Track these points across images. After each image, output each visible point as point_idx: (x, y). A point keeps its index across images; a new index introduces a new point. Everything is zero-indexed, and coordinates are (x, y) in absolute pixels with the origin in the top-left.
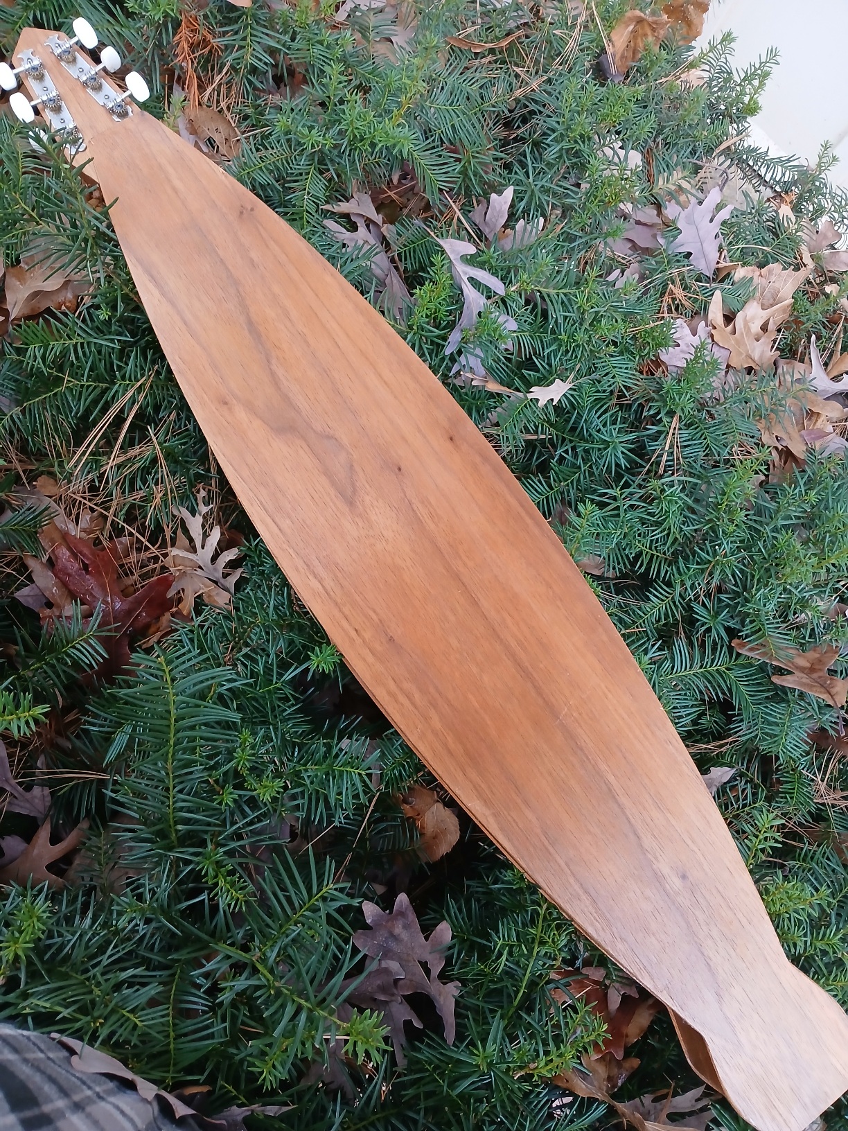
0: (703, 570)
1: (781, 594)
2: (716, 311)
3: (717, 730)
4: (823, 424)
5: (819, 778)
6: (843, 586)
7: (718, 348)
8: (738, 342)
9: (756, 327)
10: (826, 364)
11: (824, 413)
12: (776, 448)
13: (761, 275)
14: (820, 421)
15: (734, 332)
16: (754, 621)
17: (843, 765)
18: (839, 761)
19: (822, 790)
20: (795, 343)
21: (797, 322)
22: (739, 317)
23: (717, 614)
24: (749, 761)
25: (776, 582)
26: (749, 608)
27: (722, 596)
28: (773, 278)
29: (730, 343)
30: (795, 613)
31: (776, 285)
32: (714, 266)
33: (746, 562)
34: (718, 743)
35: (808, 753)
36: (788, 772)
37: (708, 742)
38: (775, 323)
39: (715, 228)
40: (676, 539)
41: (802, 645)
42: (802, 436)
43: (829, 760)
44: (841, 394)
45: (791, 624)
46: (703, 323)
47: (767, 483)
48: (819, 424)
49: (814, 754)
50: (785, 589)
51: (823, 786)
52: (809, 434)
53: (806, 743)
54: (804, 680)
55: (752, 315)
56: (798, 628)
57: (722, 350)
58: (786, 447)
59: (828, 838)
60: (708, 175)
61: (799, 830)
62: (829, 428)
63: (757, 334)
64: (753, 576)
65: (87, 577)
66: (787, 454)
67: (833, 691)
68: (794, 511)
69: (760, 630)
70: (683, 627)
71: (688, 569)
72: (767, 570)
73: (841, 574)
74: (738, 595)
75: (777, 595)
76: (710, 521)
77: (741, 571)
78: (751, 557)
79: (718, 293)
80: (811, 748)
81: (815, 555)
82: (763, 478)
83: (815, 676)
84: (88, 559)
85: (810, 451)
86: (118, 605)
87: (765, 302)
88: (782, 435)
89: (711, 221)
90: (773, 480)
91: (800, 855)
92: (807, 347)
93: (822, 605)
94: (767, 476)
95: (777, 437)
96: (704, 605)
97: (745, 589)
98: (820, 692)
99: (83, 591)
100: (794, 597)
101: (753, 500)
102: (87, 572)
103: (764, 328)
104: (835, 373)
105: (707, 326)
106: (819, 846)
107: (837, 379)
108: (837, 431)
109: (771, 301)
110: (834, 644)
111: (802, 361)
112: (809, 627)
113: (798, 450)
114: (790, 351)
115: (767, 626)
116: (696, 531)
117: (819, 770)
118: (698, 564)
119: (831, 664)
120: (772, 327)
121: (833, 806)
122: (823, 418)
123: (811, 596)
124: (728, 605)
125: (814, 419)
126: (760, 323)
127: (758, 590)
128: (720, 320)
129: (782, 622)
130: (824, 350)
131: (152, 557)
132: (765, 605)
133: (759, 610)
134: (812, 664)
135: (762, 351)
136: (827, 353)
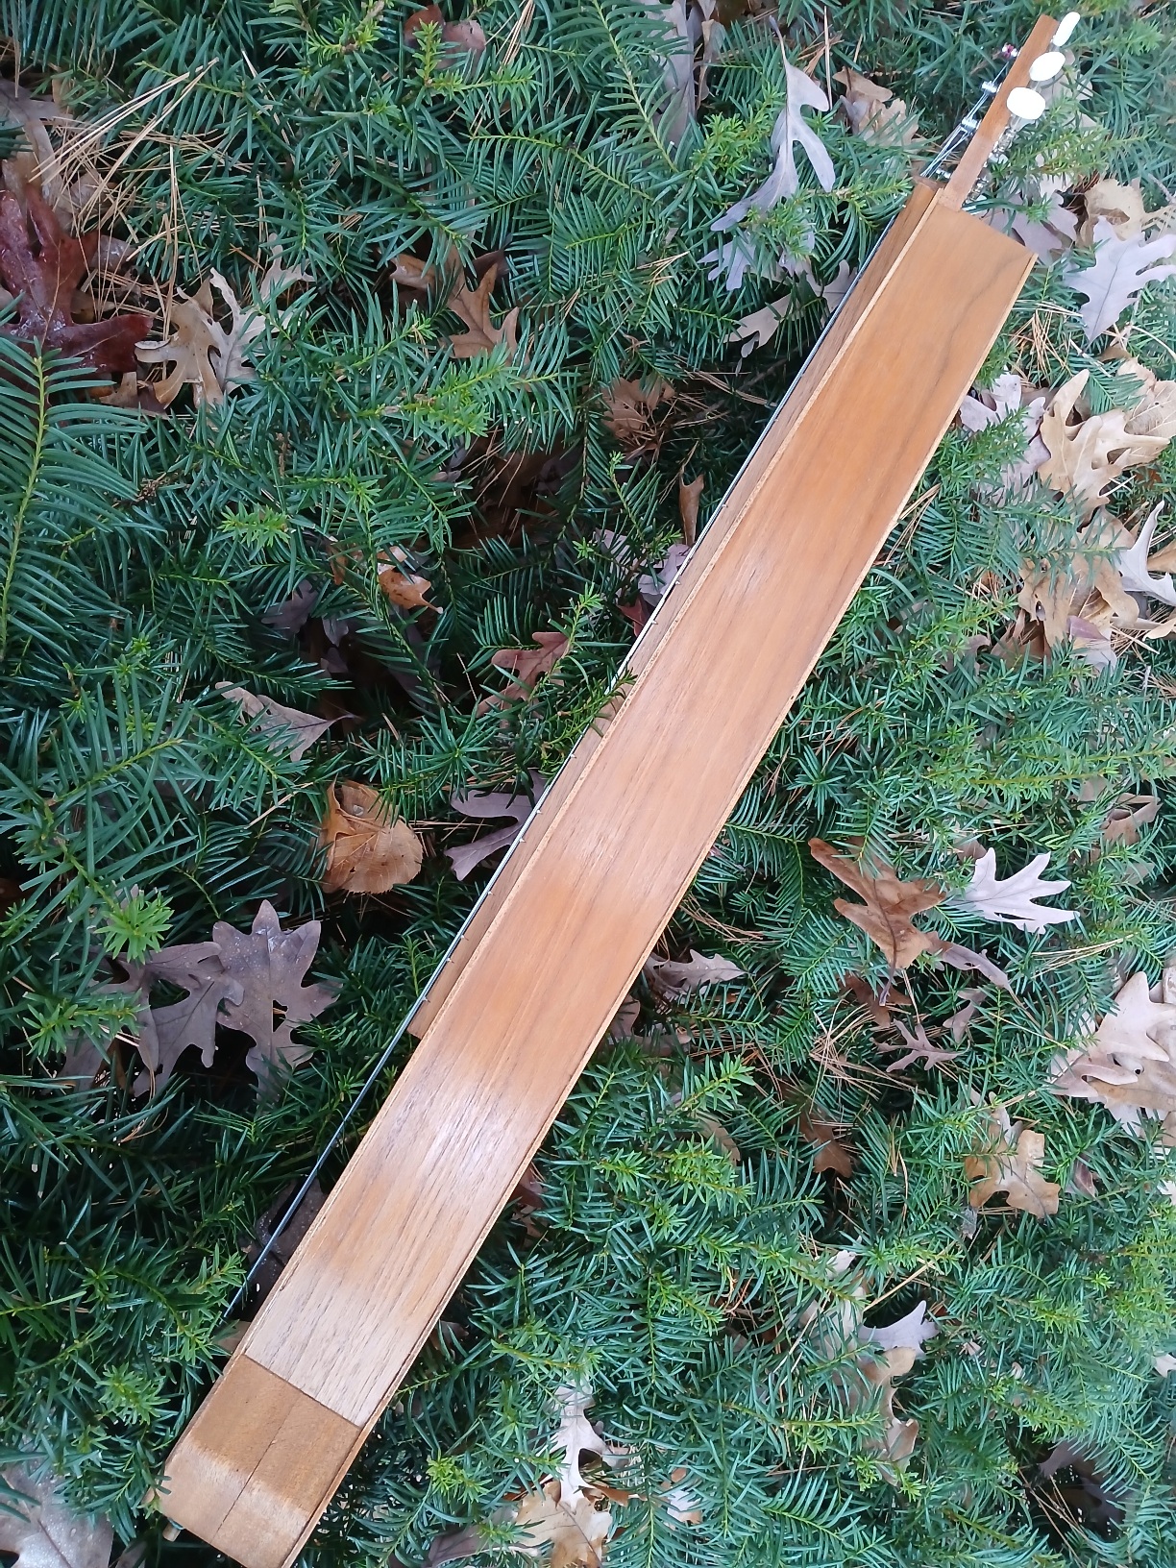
0: (846, 712)
1: (917, 792)
2: (1068, 396)
3: (749, 915)
4: (1103, 622)
5: (831, 1032)
6: (996, 825)
7: (1039, 444)
8: (1068, 452)
9: (1103, 449)
10: (1153, 550)
11: (1114, 608)
12: (1028, 615)
13: (1152, 388)
14: (1102, 616)
15: (1073, 438)
16: (865, 807)
17: (868, 1032)
18: (866, 1026)
19: (827, 1047)
20: (1135, 501)
21: (1154, 474)
22: (1093, 422)
23: (829, 776)
24: (763, 970)
25: (919, 775)
26: (869, 788)
27: (847, 758)
28: (1163, 402)
29: (1057, 447)
30: (919, 826)
31: (1162, 412)
32: (1103, 329)
33: (900, 732)
34: (738, 930)
35: (834, 996)
36: (796, 1005)
37: (728, 923)
38: (1128, 460)
39: (1139, 283)
40: (839, 656)
41: (906, 869)
42: (1069, 621)
43: (854, 1017)
44: (1149, 598)
45: (907, 837)
46: (1042, 400)
47: (988, 652)
48: (1098, 620)
49: (841, 1000)
50: (925, 790)
51: (829, 1043)
52: (1079, 625)
53: (840, 984)
54: (874, 918)
55: (1108, 430)
56: (913, 846)
57: (1042, 449)
58: (1042, 623)
59: (799, 1104)
60: (1168, 219)
61: (773, 1077)
62: (1107, 633)
63: (1099, 460)
64: (898, 753)
65: (34, 264)
66: (1036, 630)
67: (902, 946)
68: (995, 702)
69: (864, 821)
70: (781, 773)
71: (829, 699)
72: (919, 755)
73: (1002, 810)
74: (866, 765)
75: (911, 791)
76: (891, 654)
77: (888, 740)
78: (909, 729)
79: (1085, 374)
80: (841, 992)
81: (984, 767)
82: (988, 642)
83: (893, 917)
84: (46, 238)
85: (1066, 645)
86: (59, 327)
87: (1136, 426)
88: (1047, 606)
89: (1139, 273)
90: (996, 651)
91: (757, 1103)
92: (1145, 515)
93: (957, 832)
94: (994, 642)
95: (1038, 604)
96: (820, 757)
97: (878, 765)
98: (884, 941)
99: (19, 281)
100: (929, 806)
101: (957, 658)
102: (36, 256)
103: (1112, 457)
104: (1156, 566)
105: (1045, 406)
106: (785, 1106)
107: (1156, 574)
108: (1116, 641)
109: (1143, 429)
110: (943, 888)
111: (1129, 527)
112: (926, 851)
113: (1053, 633)
114: (1122, 508)
115: (874, 822)
116: (868, 658)
117: (836, 1022)
118: (844, 700)
119: (924, 910)
120: (1122, 462)
121: (828, 1072)
122: (1108, 614)
123: (952, 815)
124: (847, 773)
125: (1097, 609)
126: (1111, 446)
127: (893, 773)
128: (1065, 410)
129: (897, 828)
130: (1162, 531)
131: (150, 298)
132: (888, 796)
133: (878, 797)
134: (902, 901)
135: (1090, 483)
136: (1164, 536)
